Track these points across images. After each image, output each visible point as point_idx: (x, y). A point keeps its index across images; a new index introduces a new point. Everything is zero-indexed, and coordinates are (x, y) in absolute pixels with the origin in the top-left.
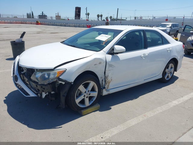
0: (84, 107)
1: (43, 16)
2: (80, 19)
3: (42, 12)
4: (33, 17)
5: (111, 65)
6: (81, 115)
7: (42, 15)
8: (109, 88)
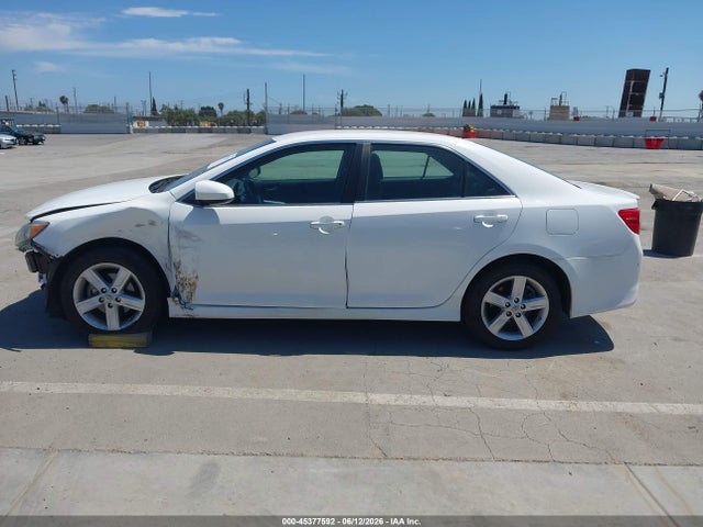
0: (102, 328)
1: (506, 109)
2: (638, 115)
3: (506, 96)
4: (480, 115)
5: (185, 232)
6: (87, 345)
7: (502, 104)
8: (193, 302)
